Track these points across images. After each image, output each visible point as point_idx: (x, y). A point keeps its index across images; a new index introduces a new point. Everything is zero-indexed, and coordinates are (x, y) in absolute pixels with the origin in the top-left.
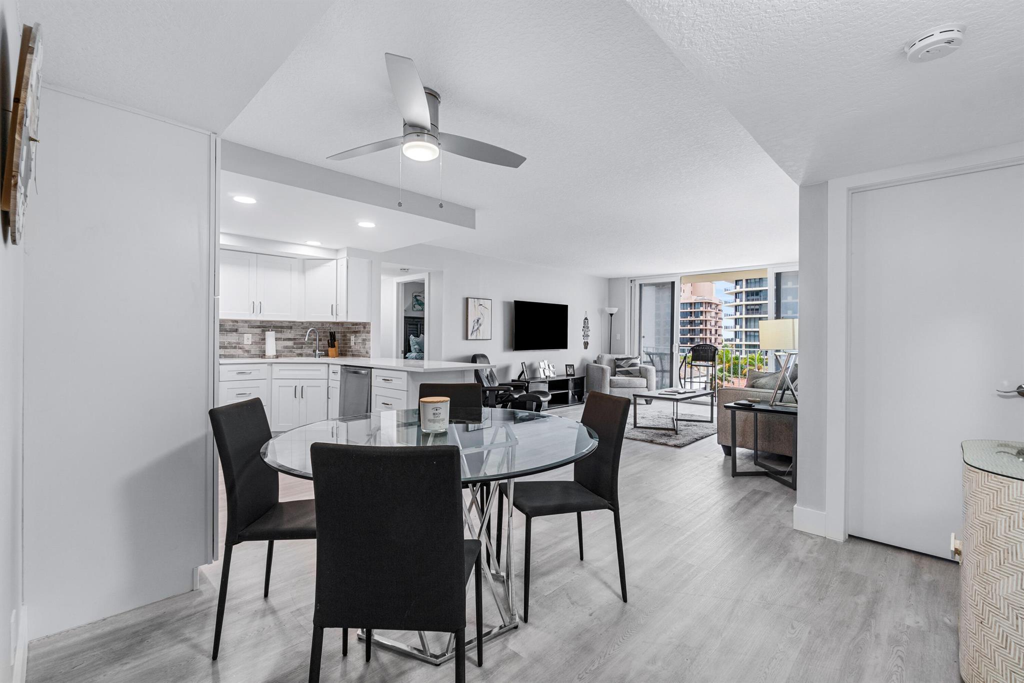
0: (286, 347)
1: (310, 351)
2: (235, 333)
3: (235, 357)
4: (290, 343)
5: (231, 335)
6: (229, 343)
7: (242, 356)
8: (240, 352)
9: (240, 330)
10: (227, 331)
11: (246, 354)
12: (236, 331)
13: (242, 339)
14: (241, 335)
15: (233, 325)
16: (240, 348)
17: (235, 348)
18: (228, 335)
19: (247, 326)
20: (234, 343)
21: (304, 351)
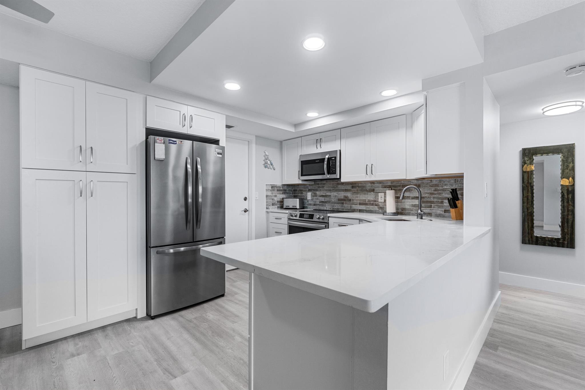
0: (414, 206)
1: (440, 211)
2: (372, 193)
3: (373, 213)
4: (417, 202)
5: (370, 194)
6: (369, 201)
7: (378, 212)
8: (376, 208)
9: (376, 189)
10: (367, 191)
11: (380, 211)
12: (373, 190)
13: (378, 197)
14: (377, 194)
15: (371, 186)
16: (376, 205)
17: (373, 205)
18: (368, 194)
19: (381, 187)
20: (372, 201)
21: (434, 211)
